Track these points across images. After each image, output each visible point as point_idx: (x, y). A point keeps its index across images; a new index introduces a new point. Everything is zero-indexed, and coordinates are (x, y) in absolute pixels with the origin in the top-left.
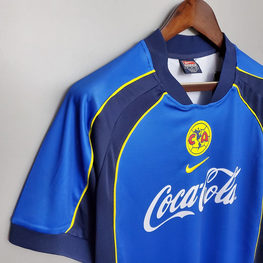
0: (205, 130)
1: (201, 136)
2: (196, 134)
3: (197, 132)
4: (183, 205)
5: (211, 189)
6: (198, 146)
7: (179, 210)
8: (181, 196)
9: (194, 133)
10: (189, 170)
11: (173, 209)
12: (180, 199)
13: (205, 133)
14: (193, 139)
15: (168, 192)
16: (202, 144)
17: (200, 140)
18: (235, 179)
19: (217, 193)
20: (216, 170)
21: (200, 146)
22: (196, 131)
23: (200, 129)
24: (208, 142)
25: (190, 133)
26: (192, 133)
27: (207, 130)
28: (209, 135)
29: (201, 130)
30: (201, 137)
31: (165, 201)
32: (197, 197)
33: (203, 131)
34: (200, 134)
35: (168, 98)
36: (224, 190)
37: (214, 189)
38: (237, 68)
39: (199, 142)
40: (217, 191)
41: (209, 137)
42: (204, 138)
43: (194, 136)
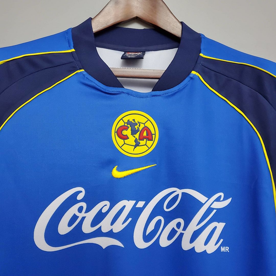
0: (146, 125)
1: (138, 130)
2: (129, 126)
3: (132, 124)
4: (105, 225)
5: (173, 224)
6: (134, 144)
7: (99, 233)
8: (104, 211)
9: (126, 124)
10: (117, 174)
11: (87, 228)
12: (100, 217)
13: (146, 129)
14: (125, 132)
15: (80, 197)
16: (142, 142)
17: (137, 136)
18: (215, 211)
19: (183, 232)
20: (179, 192)
21: (137, 145)
22: (129, 122)
23: (136, 122)
24: (152, 142)
25: (118, 123)
26: (121, 124)
27: (149, 125)
28: (153, 132)
29: (139, 123)
30: (139, 132)
31: (73, 210)
32: (130, 219)
33: (142, 126)
34: (136, 127)
35: (84, 75)
36: (193, 226)
37: (179, 225)
38: (201, 55)
39: (136, 138)
40: (184, 229)
41: (154, 136)
42: (145, 134)
43: (126, 128)
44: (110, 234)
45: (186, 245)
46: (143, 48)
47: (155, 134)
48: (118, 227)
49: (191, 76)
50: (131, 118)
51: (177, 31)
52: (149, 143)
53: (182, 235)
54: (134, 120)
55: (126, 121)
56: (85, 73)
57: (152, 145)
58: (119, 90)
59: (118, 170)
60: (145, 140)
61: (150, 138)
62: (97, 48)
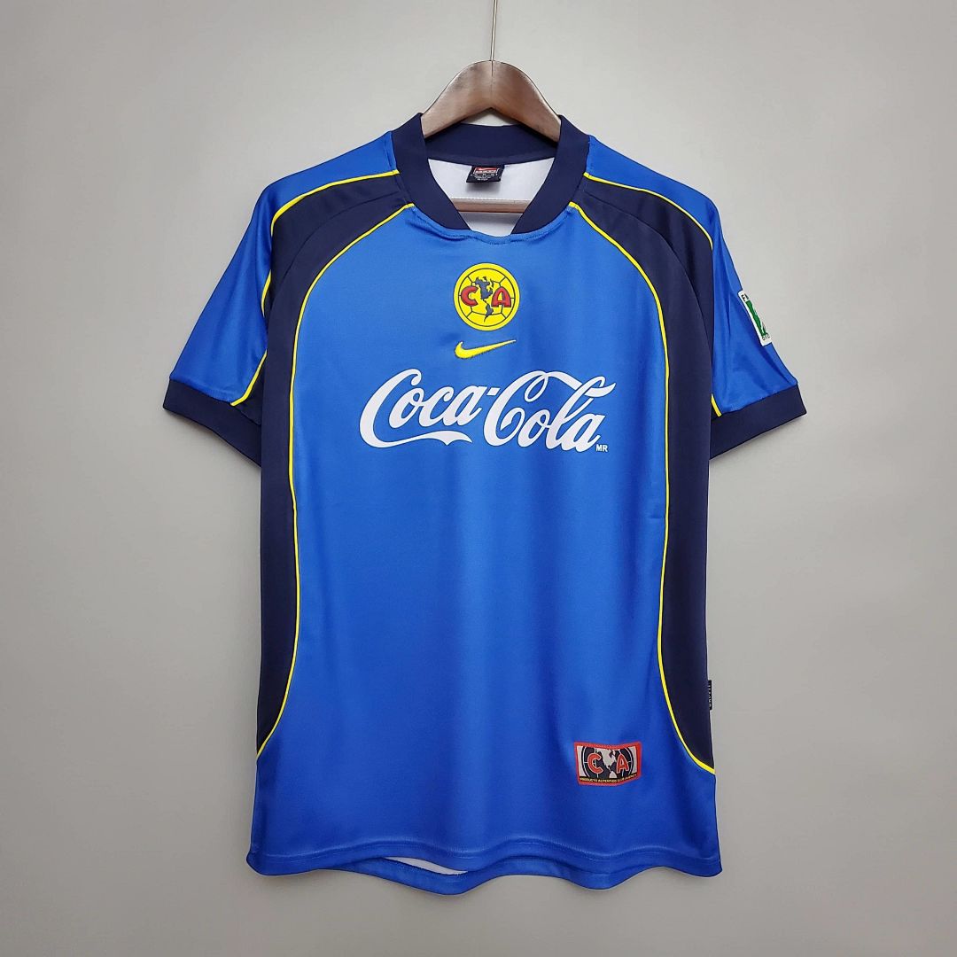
0: (502, 284)
1: (491, 293)
2: (478, 286)
3: (482, 284)
4: (448, 417)
5: (536, 418)
6: (485, 312)
7: (440, 427)
8: (446, 399)
9: (474, 284)
10: (461, 352)
11: (425, 420)
12: (442, 406)
13: (502, 290)
14: (472, 296)
15: (415, 381)
16: (496, 310)
17: (489, 300)
18: (591, 400)
19: (548, 427)
20: (545, 376)
21: (489, 313)
22: (478, 281)
23: (489, 280)
24: (510, 309)
25: (463, 282)
26: (467, 283)
27: (506, 284)
28: (512, 295)
29: (492, 282)
30: (492, 296)
31: (408, 398)
32: (480, 409)
33: (496, 286)
34: (488, 287)
35: (414, 212)
36: (561, 418)
37: (543, 419)
38: (586, 174)
39: (488, 304)
40: (549, 424)
41: (513, 300)
42: (500, 298)
43: (474, 290)
44: (455, 427)
45: (551, 443)
46: (501, 160)
47: (515, 298)
48: (465, 418)
49: (568, 210)
50: (480, 275)
51: (553, 132)
52: (506, 310)
53: (547, 429)
54: (485, 278)
55: (474, 280)
56: (416, 210)
57: (510, 313)
58: (464, 233)
59: (464, 348)
60: (500, 306)
61: (508, 303)
62: (429, 160)
